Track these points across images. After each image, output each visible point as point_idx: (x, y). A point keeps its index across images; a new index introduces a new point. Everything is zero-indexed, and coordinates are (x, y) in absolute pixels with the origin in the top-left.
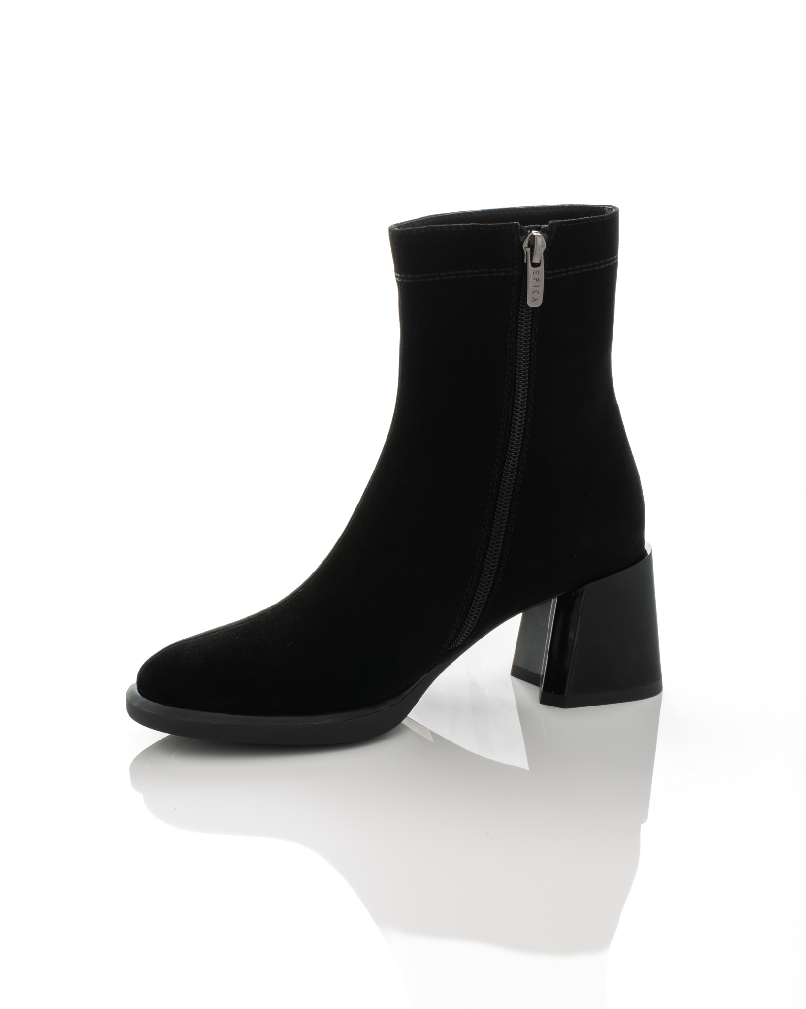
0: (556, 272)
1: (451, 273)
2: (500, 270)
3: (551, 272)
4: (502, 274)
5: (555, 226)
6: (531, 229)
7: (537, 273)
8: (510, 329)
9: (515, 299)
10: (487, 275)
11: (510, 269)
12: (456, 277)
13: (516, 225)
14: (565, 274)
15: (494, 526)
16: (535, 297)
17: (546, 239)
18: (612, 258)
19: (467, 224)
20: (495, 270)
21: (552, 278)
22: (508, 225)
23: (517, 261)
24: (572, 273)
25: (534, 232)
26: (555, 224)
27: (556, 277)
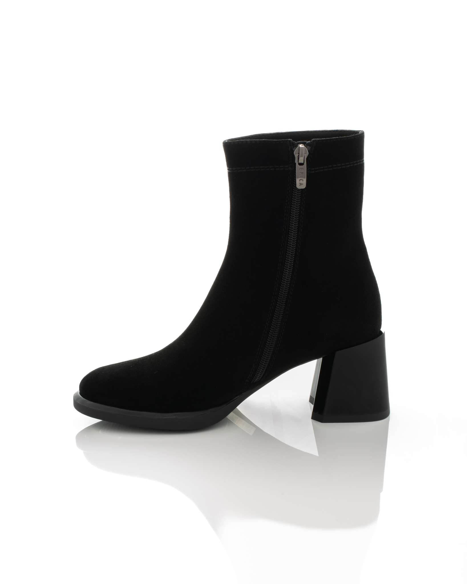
0: (316, 168)
1: (252, 168)
2: (281, 166)
3: (313, 169)
4: (281, 169)
5: (314, 142)
6: (300, 143)
7: (302, 169)
8: (287, 201)
9: (290, 184)
10: (273, 169)
11: (287, 166)
12: (255, 170)
13: (290, 141)
14: (322, 170)
15: (275, 314)
16: (301, 183)
17: (309, 149)
18: (359, 161)
19: (261, 140)
20: (278, 167)
21: (314, 172)
22: (285, 141)
23: (291, 162)
24: (327, 170)
25: (301, 146)
26: (315, 140)
27: (316, 171)
